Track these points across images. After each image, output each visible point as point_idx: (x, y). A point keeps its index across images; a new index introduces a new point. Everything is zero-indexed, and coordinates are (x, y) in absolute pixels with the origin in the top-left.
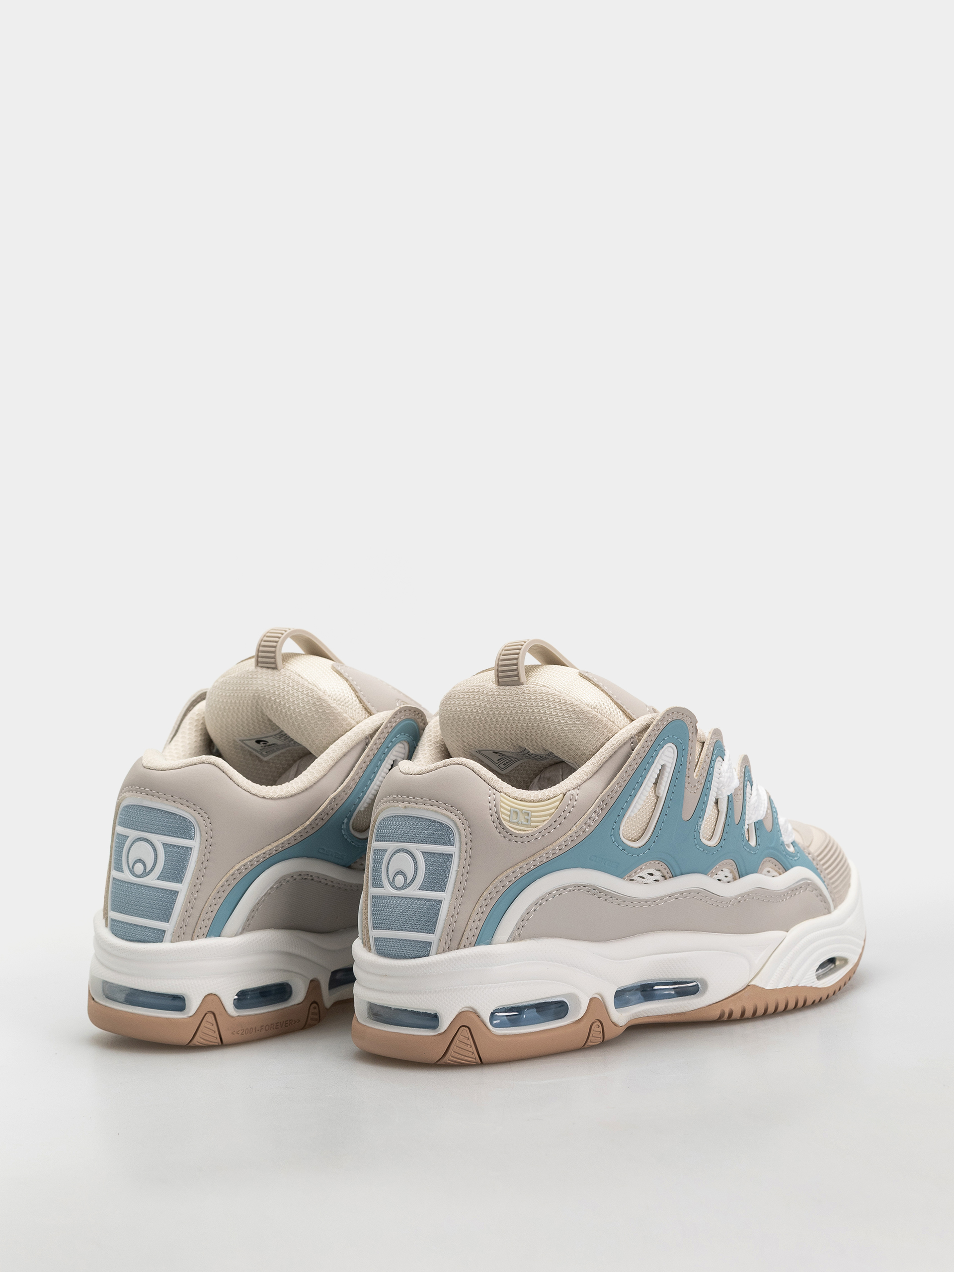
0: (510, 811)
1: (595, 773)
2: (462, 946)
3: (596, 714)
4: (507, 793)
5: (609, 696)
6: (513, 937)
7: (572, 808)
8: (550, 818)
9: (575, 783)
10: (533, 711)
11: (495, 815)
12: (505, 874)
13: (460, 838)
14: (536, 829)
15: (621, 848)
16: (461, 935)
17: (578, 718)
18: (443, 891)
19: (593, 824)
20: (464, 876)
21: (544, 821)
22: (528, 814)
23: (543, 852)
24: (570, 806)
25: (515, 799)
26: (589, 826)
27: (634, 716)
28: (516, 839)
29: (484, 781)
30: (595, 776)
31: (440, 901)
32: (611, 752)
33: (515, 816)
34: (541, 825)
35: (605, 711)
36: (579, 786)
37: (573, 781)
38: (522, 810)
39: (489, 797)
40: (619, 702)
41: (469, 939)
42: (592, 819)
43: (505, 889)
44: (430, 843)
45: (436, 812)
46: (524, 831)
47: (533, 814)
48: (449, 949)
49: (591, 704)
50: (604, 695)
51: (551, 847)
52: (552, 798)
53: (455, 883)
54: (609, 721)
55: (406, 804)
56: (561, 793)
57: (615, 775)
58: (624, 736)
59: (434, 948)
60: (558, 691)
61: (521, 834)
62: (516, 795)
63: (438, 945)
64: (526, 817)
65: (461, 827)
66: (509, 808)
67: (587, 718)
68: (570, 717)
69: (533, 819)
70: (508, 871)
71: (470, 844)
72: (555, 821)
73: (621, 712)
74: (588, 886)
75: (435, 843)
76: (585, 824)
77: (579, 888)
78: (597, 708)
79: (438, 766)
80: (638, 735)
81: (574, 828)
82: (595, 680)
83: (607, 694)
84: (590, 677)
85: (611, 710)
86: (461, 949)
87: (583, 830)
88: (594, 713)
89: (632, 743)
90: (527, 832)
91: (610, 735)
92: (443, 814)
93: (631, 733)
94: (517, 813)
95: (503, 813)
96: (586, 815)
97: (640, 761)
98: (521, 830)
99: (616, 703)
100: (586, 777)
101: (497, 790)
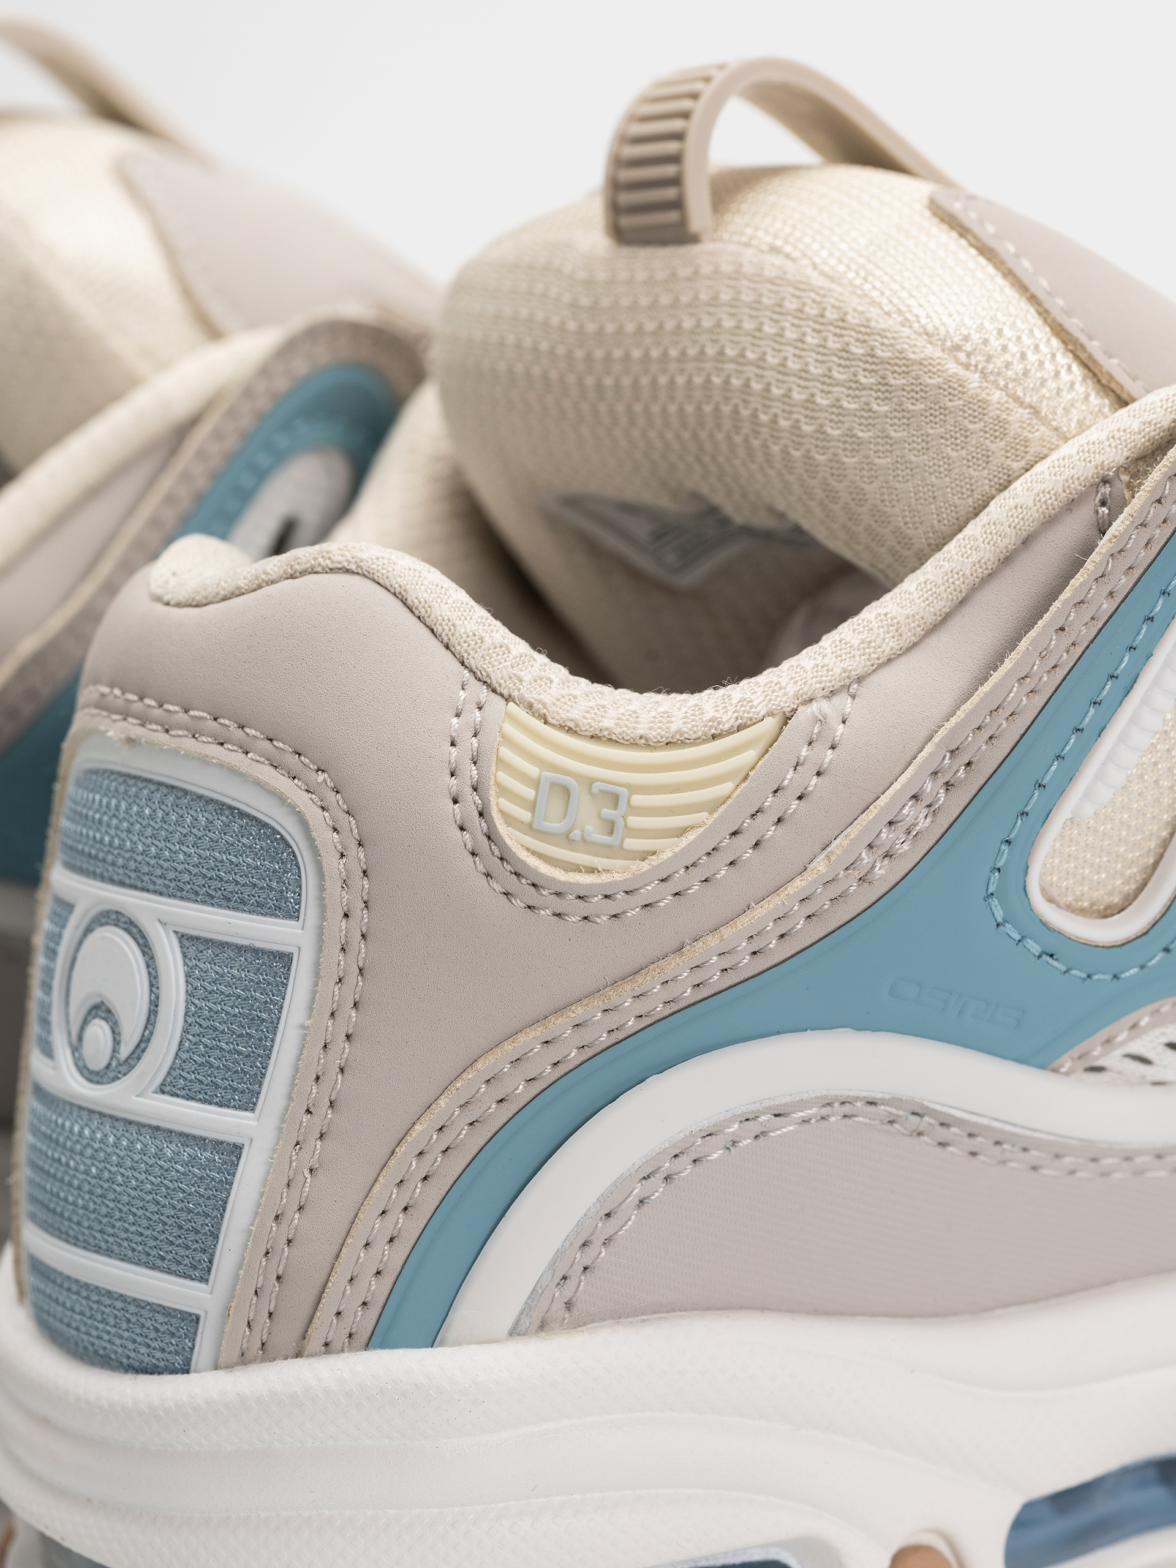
0: (536, 784)
1: (934, 628)
2: (315, 1342)
3: (962, 372)
4: (537, 706)
5: (1033, 299)
6: (537, 1316)
7: (815, 780)
8: (710, 822)
9: (837, 671)
10: (721, 353)
11: (471, 800)
12: (510, 1049)
13: (322, 889)
14: (645, 866)
15: (1036, 949)
16: (311, 1298)
17: (885, 389)
18: (249, 1105)
19: (906, 847)
20: (334, 1049)
21: (683, 831)
22: (615, 800)
23: (675, 961)
24: (807, 770)
25: (569, 730)
26: (888, 855)
27: (1131, 386)
28: (559, 905)
29: (447, 647)
30: (933, 641)
31: (236, 1150)
32: (1009, 541)
33: (556, 805)
34: (669, 850)
35: (999, 362)
36: (860, 680)
37: (830, 660)
38: (589, 782)
39: (455, 720)
40: (1073, 325)
41: (348, 1318)
42: (902, 827)
43: (509, 1110)
44: (209, 900)
45: (234, 771)
46: (592, 870)
47: (638, 800)
48: (266, 1352)
49: (942, 332)
50: (1011, 293)
51: (713, 941)
52: (730, 733)
53: (294, 1078)
54: (1012, 405)
55: (133, 728)
56: (771, 714)
57: (1012, 644)
58: (1067, 473)
59: (204, 1346)
60: (822, 273)
61: (578, 885)
62: (575, 714)
63: (221, 1335)
64: (608, 812)
65: (326, 839)
66: (533, 771)
67: (919, 391)
68: (854, 385)
69: (634, 821)
70: (522, 1039)
71: (361, 917)
72: (735, 833)
73: (1075, 367)
74: (884, 1102)
75: (229, 902)
76: (870, 846)
77: (847, 1109)
78: (968, 347)
79: (267, 574)
80: (1132, 469)
81: (820, 866)
82: (988, 231)
83: (1022, 287)
84: (970, 218)
85: (1032, 357)
86: (311, 1355)
87: (857, 874)
88: (952, 367)
89: (1103, 503)
90: (605, 878)
91: (1016, 466)
92: (258, 784)
93: (1099, 459)
94: (566, 791)
95: (503, 791)
96: (873, 811)
97: (1124, 583)
98: (577, 868)
99: (1059, 331)
100: (891, 645)
101: (494, 691)
